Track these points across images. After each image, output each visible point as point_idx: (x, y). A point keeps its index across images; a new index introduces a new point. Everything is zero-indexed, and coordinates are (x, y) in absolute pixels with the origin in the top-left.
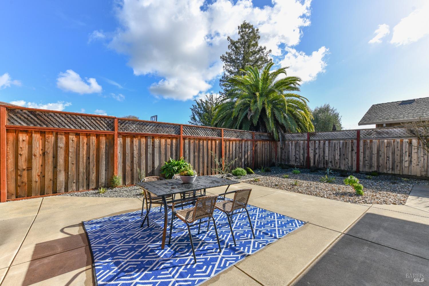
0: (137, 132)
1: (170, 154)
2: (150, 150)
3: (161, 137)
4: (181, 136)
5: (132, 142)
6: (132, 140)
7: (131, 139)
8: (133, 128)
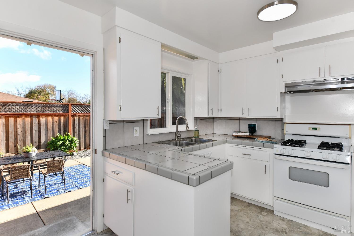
0: (20, 112)
1: (57, 130)
2: (35, 128)
3: (47, 116)
4: (70, 113)
5: (16, 122)
6: (16, 120)
7: (14, 118)
8: (16, 110)
